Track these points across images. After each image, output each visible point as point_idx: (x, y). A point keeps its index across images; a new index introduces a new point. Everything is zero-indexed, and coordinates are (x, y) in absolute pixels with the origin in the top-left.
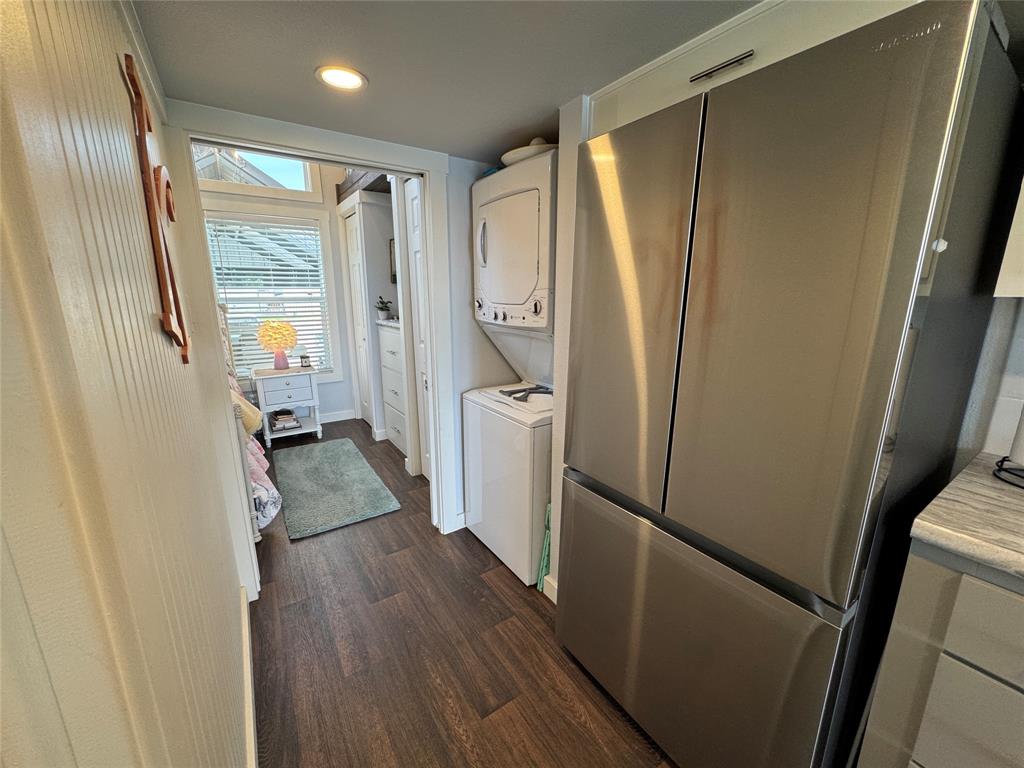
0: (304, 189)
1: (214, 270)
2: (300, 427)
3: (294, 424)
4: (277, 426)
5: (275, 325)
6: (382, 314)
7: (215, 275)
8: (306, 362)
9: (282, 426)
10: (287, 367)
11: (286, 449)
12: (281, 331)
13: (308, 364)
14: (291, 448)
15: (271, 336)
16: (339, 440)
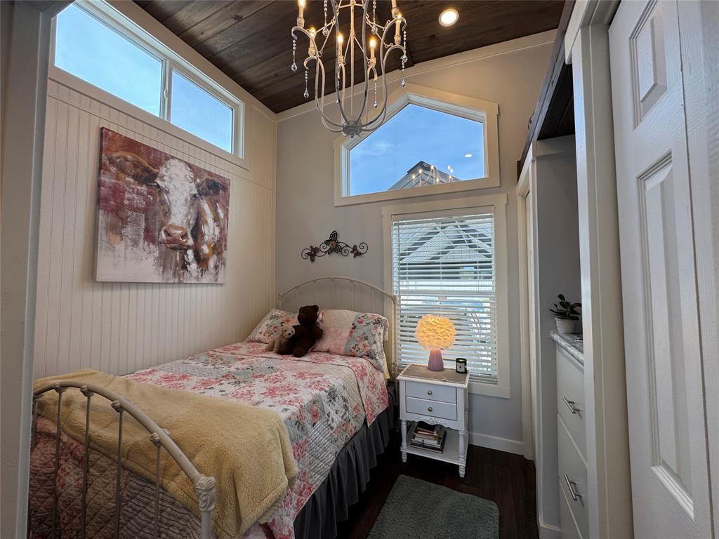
2: (441, 450)
3: (434, 443)
4: (416, 439)
5: (432, 320)
8: (460, 367)
9: (420, 440)
10: (441, 369)
11: (413, 479)
12: (435, 328)
13: (463, 370)
14: (419, 480)
15: (424, 332)
16: (481, 500)
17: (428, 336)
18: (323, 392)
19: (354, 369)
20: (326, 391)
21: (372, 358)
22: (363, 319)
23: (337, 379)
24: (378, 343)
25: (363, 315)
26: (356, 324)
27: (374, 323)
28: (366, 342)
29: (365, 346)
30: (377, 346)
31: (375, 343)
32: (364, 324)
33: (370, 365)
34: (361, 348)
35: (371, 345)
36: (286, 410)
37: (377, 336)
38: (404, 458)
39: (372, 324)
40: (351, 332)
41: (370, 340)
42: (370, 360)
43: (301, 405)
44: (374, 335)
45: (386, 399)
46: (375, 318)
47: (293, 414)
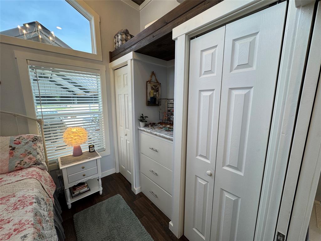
0: (91, 53)
1: (35, 98)
2: (89, 190)
3: (86, 189)
4: (75, 194)
5: (74, 130)
6: (142, 124)
7: (35, 101)
8: (92, 149)
9: (78, 192)
10: (81, 154)
11: (82, 211)
12: (79, 134)
13: (93, 150)
14: (85, 209)
15: (72, 138)
16: (114, 197)
17: (75, 139)
18: (34, 204)
19: (35, 177)
20: (35, 203)
21: (39, 164)
22: (20, 140)
23: (33, 190)
24: (41, 153)
25: (18, 137)
26: (13, 146)
27: (33, 141)
28: (31, 156)
29: (30, 159)
30: (41, 156)
31: (38, 154)
32: (23, 143)
33: (39, 169)
34: (27, 161)
35: (34, 156)
36: (25, 236)
37: (38, 149)
38: (70, 207)
39: (31, 142)
40: (11, 154)
41: (33, 153)
42: (38, 166)
43: (31, 224)
44: (36, 149)
45: (54, 184)
46: (31, 137)
47: (34, 234)
